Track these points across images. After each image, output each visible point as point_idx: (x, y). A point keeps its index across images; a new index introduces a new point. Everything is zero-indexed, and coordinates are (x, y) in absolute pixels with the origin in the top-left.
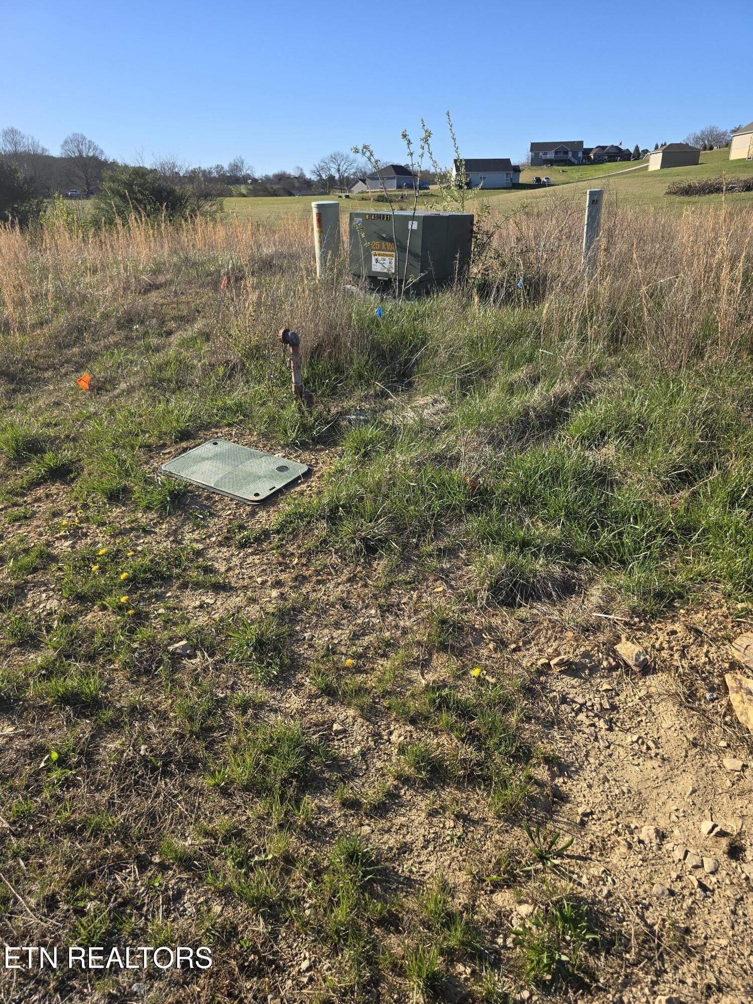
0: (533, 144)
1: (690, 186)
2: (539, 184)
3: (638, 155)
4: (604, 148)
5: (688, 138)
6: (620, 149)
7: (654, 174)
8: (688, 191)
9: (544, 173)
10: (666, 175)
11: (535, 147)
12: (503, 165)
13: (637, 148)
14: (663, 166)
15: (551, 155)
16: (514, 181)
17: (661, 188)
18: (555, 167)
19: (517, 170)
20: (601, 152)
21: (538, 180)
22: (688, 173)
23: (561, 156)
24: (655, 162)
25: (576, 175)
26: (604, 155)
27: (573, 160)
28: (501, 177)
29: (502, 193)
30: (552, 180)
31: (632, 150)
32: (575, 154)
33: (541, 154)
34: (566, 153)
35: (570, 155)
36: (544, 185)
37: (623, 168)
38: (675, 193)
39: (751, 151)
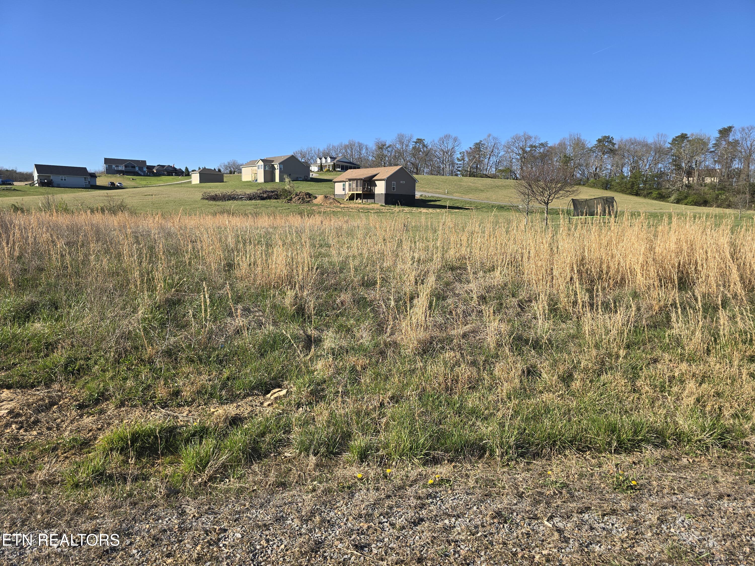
0: (105, 159)
1: (216, 195)
2: (113, 187)
3: (187, 174)
4: (163, 166)
5: (221, 166)
6: (174, 168)
7: (195, 186)
8: (215, 198)
9: (117, 180)
10: (203, 187)
11: (107, 161)
12: (82, 171)
13: (187, 169)
14: (201, 182)
15: (122, 168)
16: (92, 184)
17: (198, 196)
18: (125, 176)
19: (93, 176)
20: (161, 169)
21: (113, 184)
22: (217, 187)
23: (130, 169)
24: (195, 179)
25: (144, 183)
26: (164, 171)
27: (139, 172)
28: (81, 180)
29: (82, 191)
30: (124, 184)
31: (184, 170)
32: (141, 169)
33: (114, 166)
34: (134, 167)
35: (137, 169)
36: (118, 188)
37: (177, 181)
38: (207, 199)
39: (253, 177)
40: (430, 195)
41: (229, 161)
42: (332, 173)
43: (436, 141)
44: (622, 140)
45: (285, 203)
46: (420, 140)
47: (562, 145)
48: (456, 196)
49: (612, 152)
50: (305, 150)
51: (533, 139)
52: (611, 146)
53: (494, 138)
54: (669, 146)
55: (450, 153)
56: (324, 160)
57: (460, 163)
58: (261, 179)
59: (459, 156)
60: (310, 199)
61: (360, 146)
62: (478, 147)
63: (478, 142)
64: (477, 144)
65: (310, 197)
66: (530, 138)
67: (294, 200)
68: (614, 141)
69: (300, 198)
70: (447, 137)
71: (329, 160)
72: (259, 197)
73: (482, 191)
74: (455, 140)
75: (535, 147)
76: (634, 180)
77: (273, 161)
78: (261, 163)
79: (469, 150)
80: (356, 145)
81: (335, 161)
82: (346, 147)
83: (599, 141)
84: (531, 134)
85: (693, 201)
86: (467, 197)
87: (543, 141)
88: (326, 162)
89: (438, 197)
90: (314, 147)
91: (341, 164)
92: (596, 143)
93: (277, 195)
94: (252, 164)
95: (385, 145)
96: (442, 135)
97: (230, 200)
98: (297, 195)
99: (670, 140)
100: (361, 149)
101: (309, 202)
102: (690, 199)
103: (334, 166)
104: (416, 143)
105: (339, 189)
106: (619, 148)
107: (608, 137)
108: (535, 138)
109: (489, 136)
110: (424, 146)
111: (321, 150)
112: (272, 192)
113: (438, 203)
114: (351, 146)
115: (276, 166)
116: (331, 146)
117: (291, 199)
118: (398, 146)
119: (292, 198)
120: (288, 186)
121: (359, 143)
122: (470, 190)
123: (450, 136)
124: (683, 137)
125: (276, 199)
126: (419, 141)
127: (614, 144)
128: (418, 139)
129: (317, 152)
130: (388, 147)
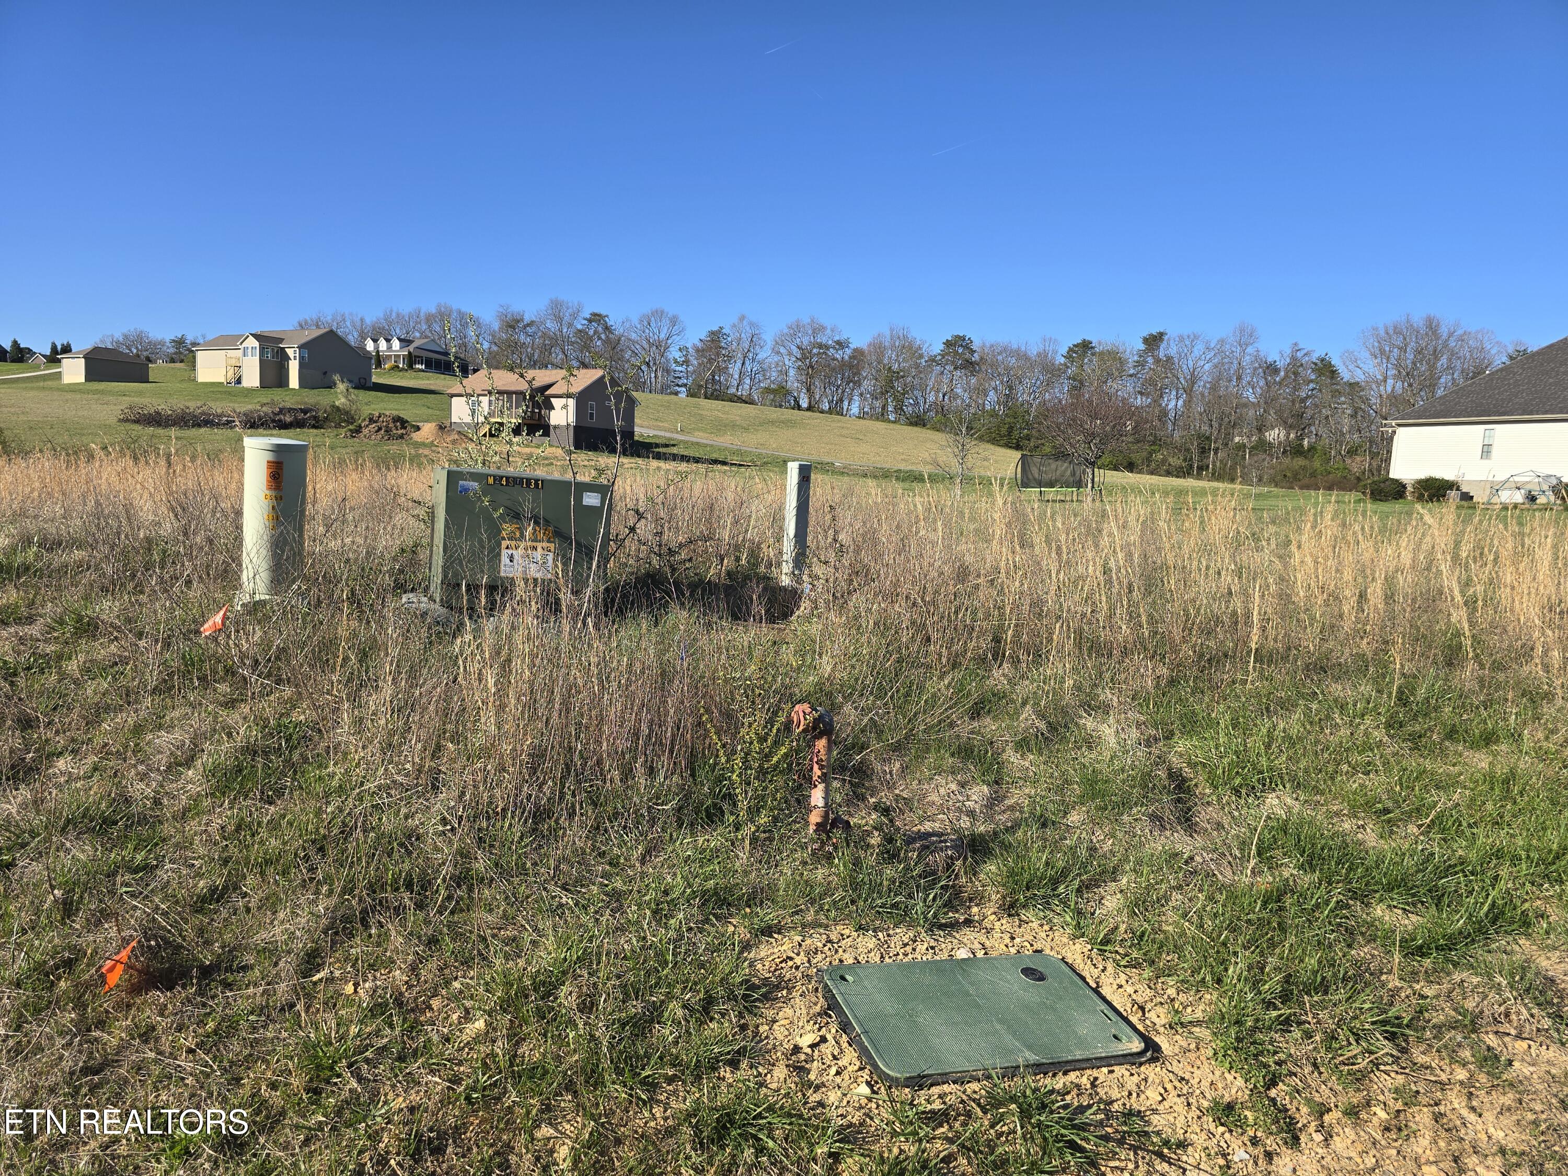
8: (155, 420)
10: (104, 392)
14: (98, 378)
17: (108, 412)
22: (141, 394)
24: (73, 371)
38: (137, 422)
39: (231, 373)
40: (652, 433)
41: (125, 331)
42: (407, 374)
43: (635, 321)
44: (984, 345)
45: (346, 437)
46: (599, 315)
47: (879, 348)
48: (700, 437)
49: (970, 366)
50: (329, 318)
51: (828, 331)
52: (968, 356)
53: (752, 324)
54: (1063, 360)
55: (661, 347)
56: (383, 345)
57: (680, 369)
58: (252, 378)
59: (678, 355)
60: (403, 431)
61: (465, 320)
62: (716, 337)
63: (715, 328)
64: (712, 333)
65: (403, 427)
66: (822, 329)
67: (365, 431)
68: (974, 348)
69: (380, 429)
70: (659, 314)
71: (396, 344)
72: (273, 421)
73: (746, 429)
74: (674, 321)
75: (827, 347)
76: (1012, 420)
77: (281, 340)
78: (252, 343)
79: (699, 345)
80: (454, 315)
81: (411, 348)
82: (429, 319)
83: (948, 344)
84: (827, 322)
85: (1111, 463)
86: (722, 439)
87: (843, 337)
88: (390, 348)
89: (670, 439)
90: (351, 314)
91: (425, 354)
92: (942, 347)
93: (315, 418)
94: (228, 342)
95: (522, 320)
96: (647, 309)
97: (199, 426)
98: (372, 421)
99: (1064, 351)
100: (465, 325)
101: (401, 437)
102: (1106, 459)
103: (411, 360)
104: (590, 321)
105: (460, 411)
106: (982, 359)
107: (963, 338)
108: (832, 331)
109: (742, 318)
110: (607, 328)
111: (368, 321)
112: (305, 411)
113: (674, 450)
114: (443, 315)
115: (290, 352)
116: (394, 315)
117: (358, 430)
118: (551, 325)
119: (360, 427)
120: (343, 400)
121: (459, 312)
122: (721, 427)
123: (662, 312)
124: (1085, 346)
125: (314, 427)
126: (596, 318)
127: (973, 352)
128: (595, 315)
129: (358, 324)
130: (528, 325)
